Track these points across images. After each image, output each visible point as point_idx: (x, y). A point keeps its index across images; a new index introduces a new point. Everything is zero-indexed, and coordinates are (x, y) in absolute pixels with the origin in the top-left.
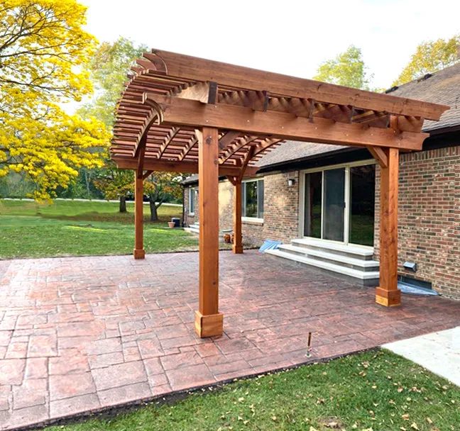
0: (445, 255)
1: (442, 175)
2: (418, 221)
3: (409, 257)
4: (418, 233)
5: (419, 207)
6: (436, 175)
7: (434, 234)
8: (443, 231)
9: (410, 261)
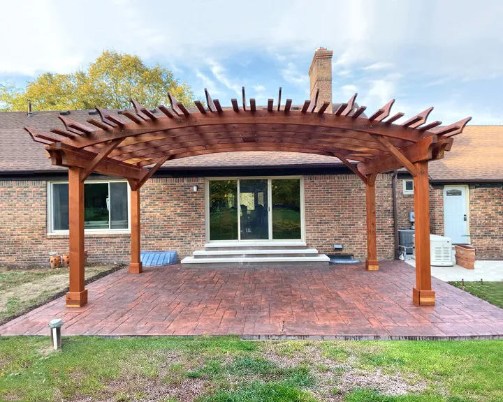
0: (362, 237)
1: (357, 190)
2: (342, 218)
3: (337, 241)
4: (342, 225)
5: (342, 209)
6: (353, 190)
7: (354, 225)
8: (359, 222)
9: (338, 244)
